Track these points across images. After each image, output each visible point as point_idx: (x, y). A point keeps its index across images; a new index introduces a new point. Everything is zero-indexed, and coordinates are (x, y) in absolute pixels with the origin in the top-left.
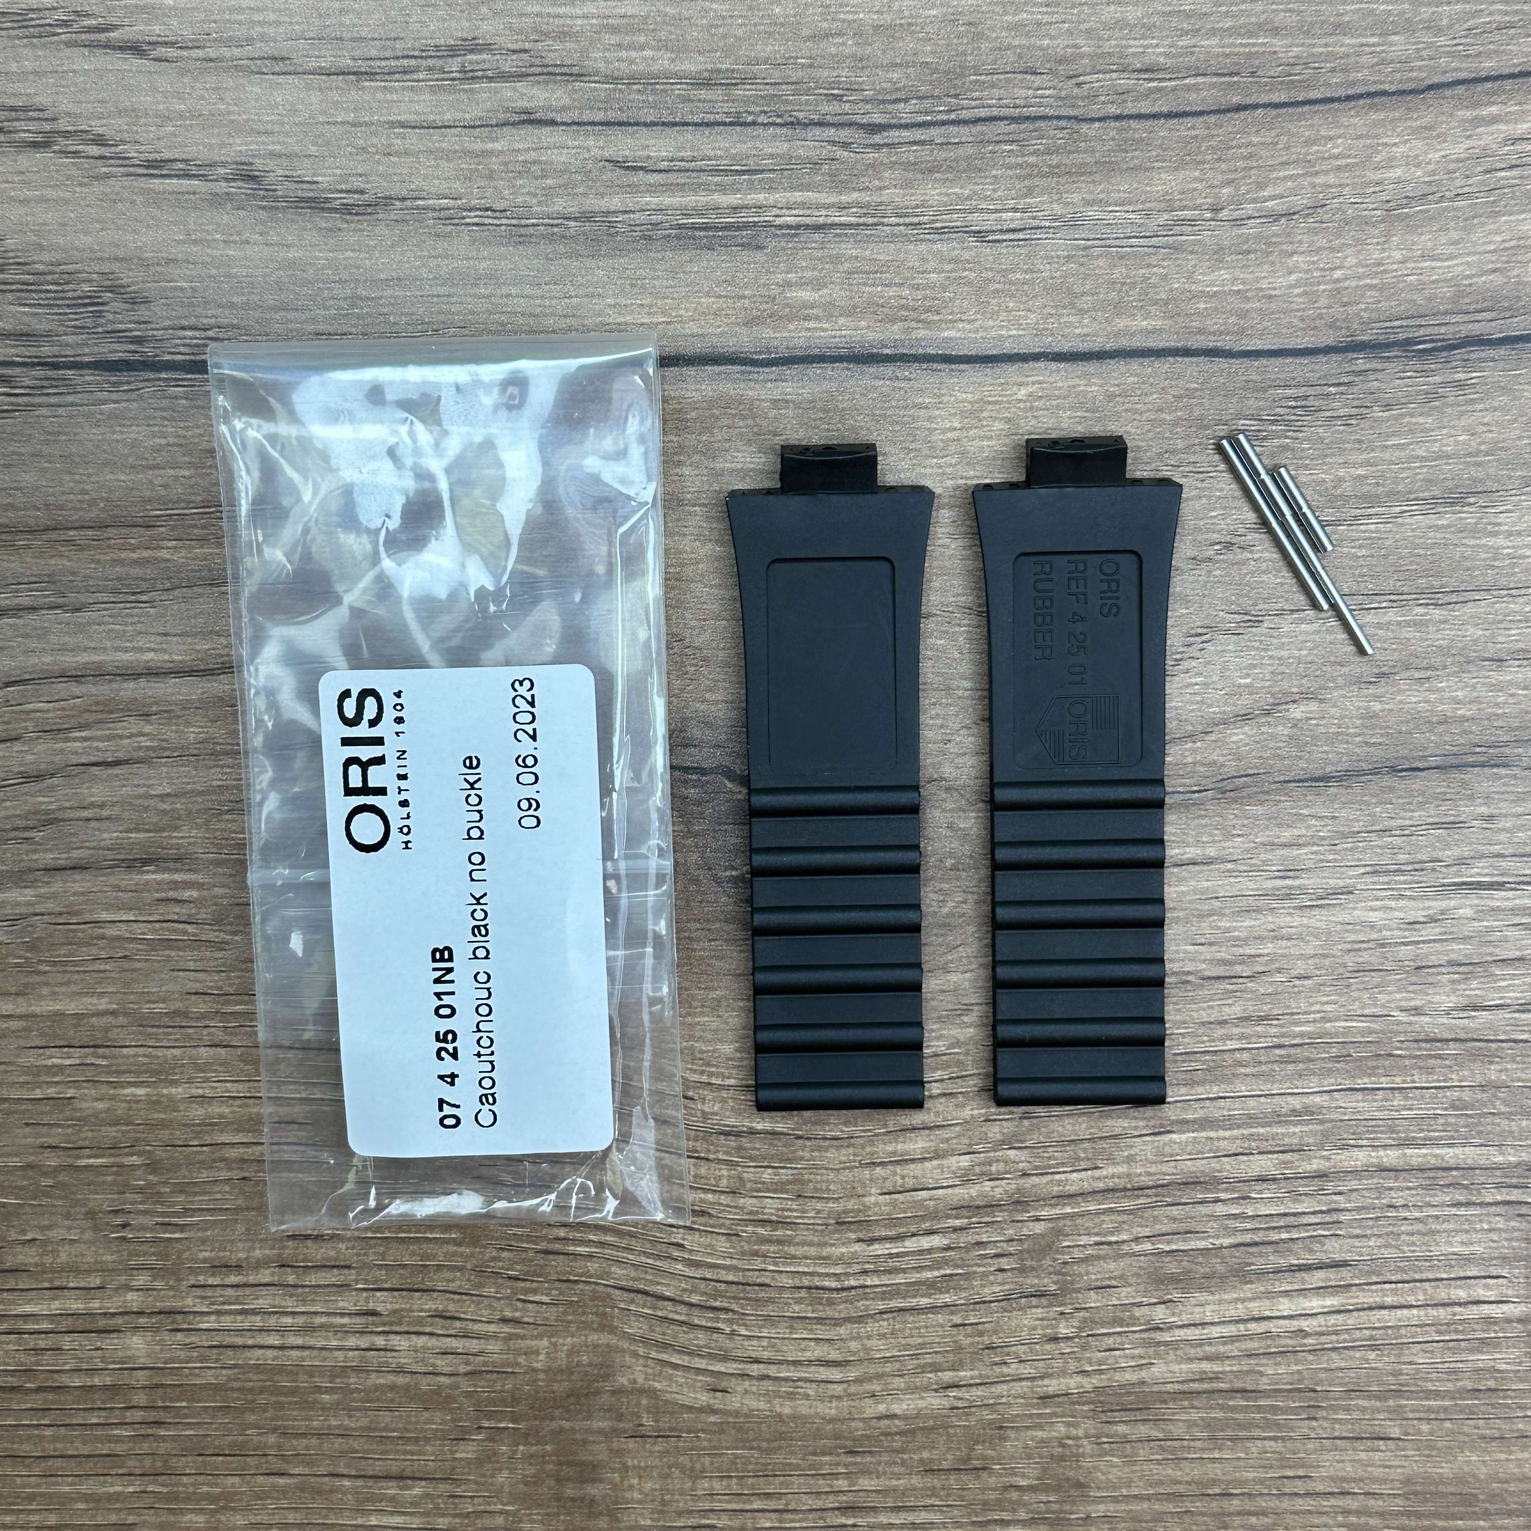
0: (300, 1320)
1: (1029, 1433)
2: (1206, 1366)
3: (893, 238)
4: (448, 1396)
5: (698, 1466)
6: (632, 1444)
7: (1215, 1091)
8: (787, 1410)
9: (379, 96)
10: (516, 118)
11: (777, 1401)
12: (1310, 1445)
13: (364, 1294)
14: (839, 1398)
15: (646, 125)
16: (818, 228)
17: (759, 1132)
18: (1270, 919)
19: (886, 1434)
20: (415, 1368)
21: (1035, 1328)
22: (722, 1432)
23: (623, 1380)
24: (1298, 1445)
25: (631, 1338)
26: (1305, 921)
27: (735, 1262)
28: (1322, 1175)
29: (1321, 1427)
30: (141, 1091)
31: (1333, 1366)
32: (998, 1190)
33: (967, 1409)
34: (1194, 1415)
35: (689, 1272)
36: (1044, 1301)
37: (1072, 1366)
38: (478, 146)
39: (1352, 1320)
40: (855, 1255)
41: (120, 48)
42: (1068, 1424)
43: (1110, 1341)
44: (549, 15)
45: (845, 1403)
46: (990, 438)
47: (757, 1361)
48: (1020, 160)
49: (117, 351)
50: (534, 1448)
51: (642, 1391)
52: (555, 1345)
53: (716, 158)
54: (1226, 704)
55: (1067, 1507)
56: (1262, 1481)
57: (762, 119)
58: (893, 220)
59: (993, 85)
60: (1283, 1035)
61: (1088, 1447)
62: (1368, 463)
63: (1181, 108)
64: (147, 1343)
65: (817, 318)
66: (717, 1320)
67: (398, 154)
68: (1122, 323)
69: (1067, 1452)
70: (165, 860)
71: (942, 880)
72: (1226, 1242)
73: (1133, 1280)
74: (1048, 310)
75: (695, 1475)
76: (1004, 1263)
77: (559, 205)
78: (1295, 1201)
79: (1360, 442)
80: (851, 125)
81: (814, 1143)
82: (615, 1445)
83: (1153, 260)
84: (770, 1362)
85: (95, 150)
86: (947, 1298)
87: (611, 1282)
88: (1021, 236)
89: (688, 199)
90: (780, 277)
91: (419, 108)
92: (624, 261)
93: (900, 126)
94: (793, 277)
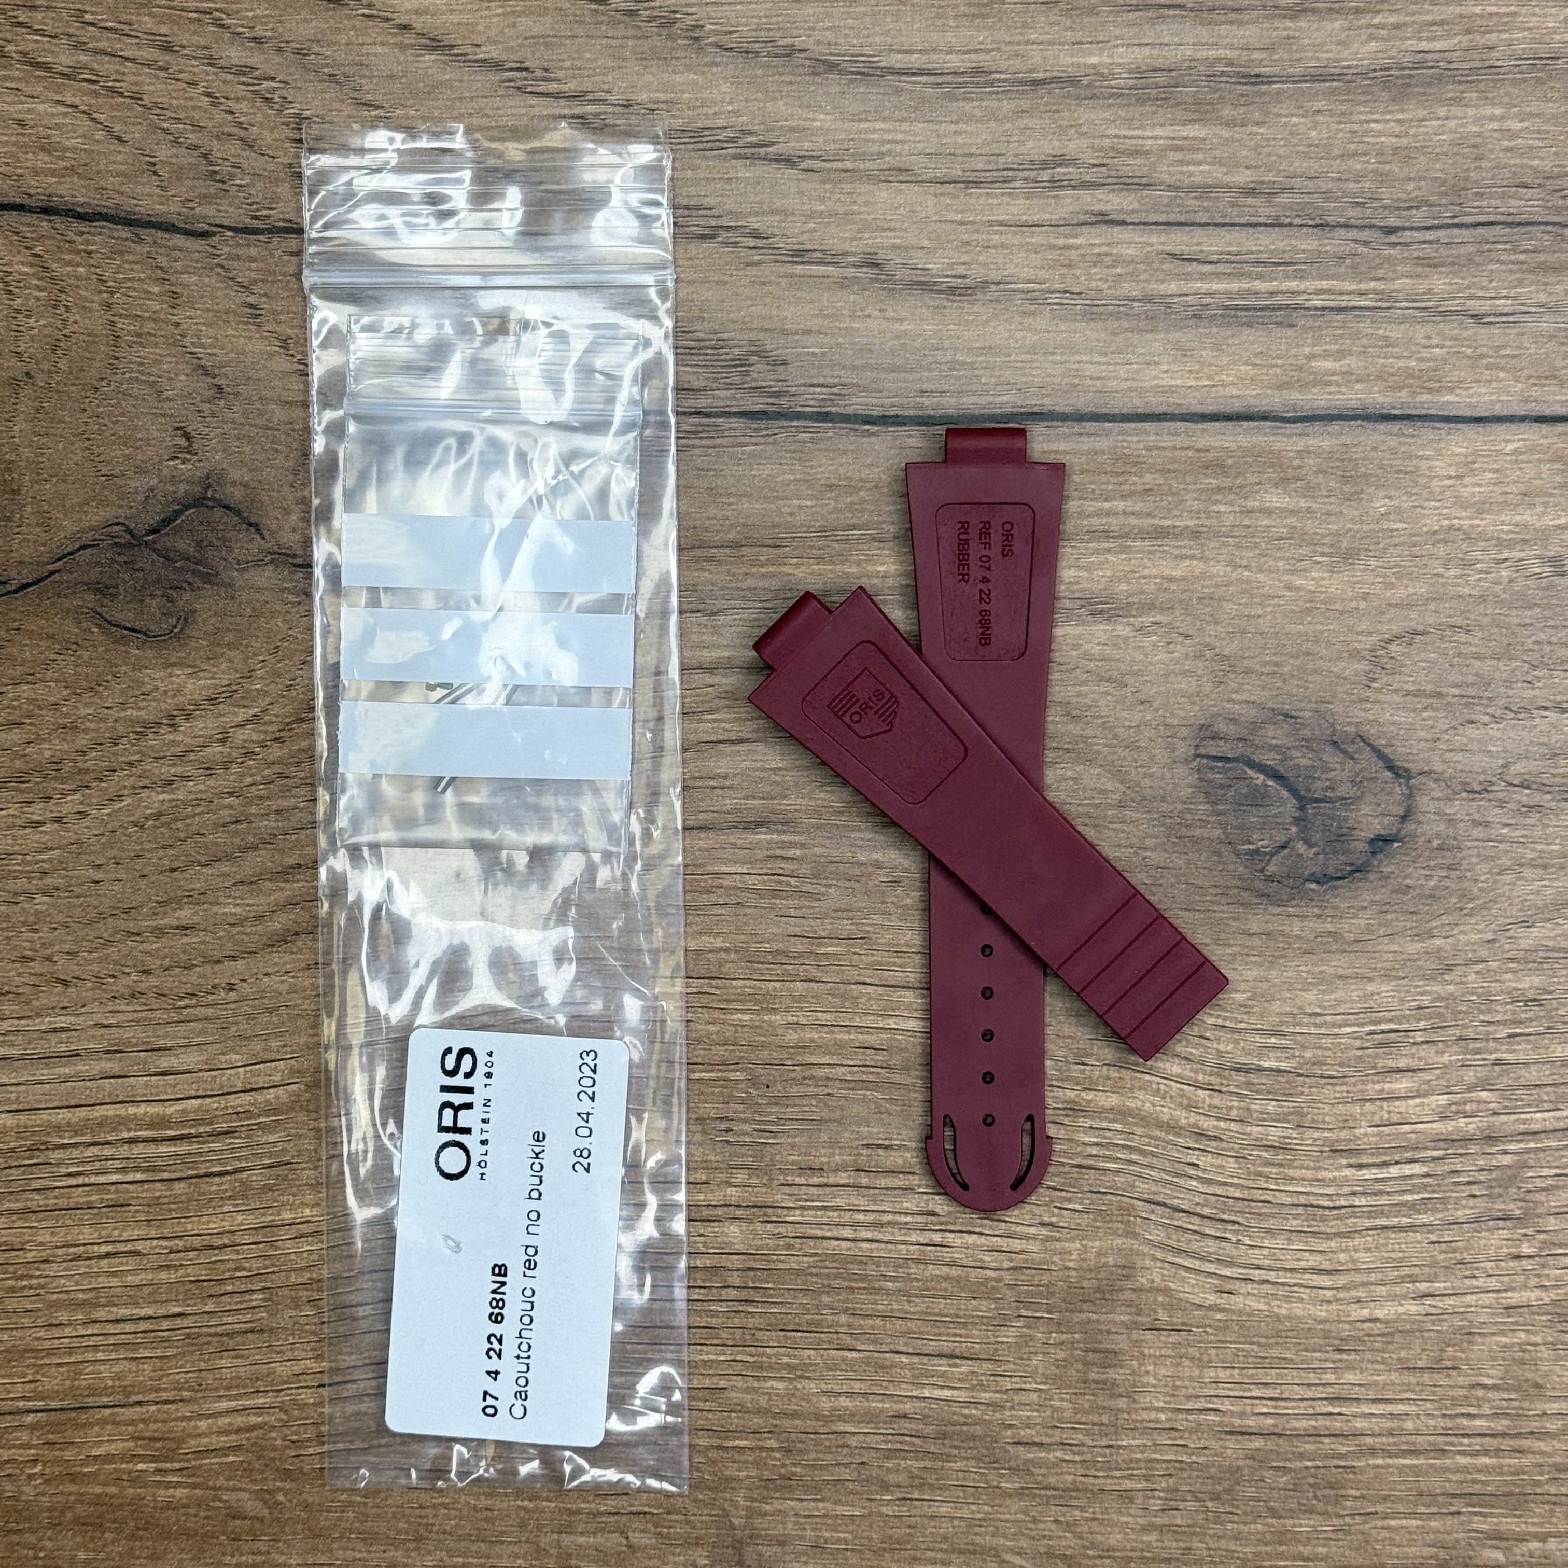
0: (871, 1217)
1: (1495, 1338)
3: (1403, 320)
4: (993, 1288)
6: (1149, 1336)
8: (1284, 1312)
9: (982, 200)
10: (1094, 219)
11: (1276, 1303)
13: (925, 1197)
14: (1329, 1302)
15: (1200, 225)
16: (1341, 310)
17: (1266, 1069)
19: (1369, 1335)
20: (965, 1262)
21: (1501, 1247)
22: (1227, 1328)
23: (1143, 1280)
25: (1150, 1243)
27: (1241, 1181)
30: (746, 1017)
32: (1470, 1126)
33: (1440, 1316)
35: (1200, 1187)
36: (1509, 1224)
37: (1533, 1281)
38: (1061, 242)
40: (1346, 1180)
41: (776, 160)
42: (1527, 1331)
44: (1125, 137)
45: (1334, 1306)
46: (1480, 485)
47: (1259, 1267)
48: (1512, 257)
49: (757, 403)
50: (1064, 1337)
51: (1159, 1290)
52: (1085, 1247)
53: (1258, 252)
55: (1526, 1405)
57: (1297, 221)
58: (1404, 304)
59: (1491, 197)
61: (1545, 1353)
64: (742, 1232)
65: (1338, 384)
66: (1226, 1230)
67: (994, 247)
69: (1527, 1356)
70: (775, 823)
71: (1430, 858)
74: (1532, 381)
75: (1203, 1364)
76: (1475, 1190)
77: (1127, 288)
80: (1371, 227)
81: (1313, 1080)
82: (1135, 1336)
84: (1270, 1269)
85: (752, 243)
86: (1425, 1219)
87: (1136, 1195)
88: (1511, 319)
89: (1235, 286)
90: (1307, 350)
91: (1015, 210)
92: (1177, 335)
93: (1412, 229)
94: (1318, 350)
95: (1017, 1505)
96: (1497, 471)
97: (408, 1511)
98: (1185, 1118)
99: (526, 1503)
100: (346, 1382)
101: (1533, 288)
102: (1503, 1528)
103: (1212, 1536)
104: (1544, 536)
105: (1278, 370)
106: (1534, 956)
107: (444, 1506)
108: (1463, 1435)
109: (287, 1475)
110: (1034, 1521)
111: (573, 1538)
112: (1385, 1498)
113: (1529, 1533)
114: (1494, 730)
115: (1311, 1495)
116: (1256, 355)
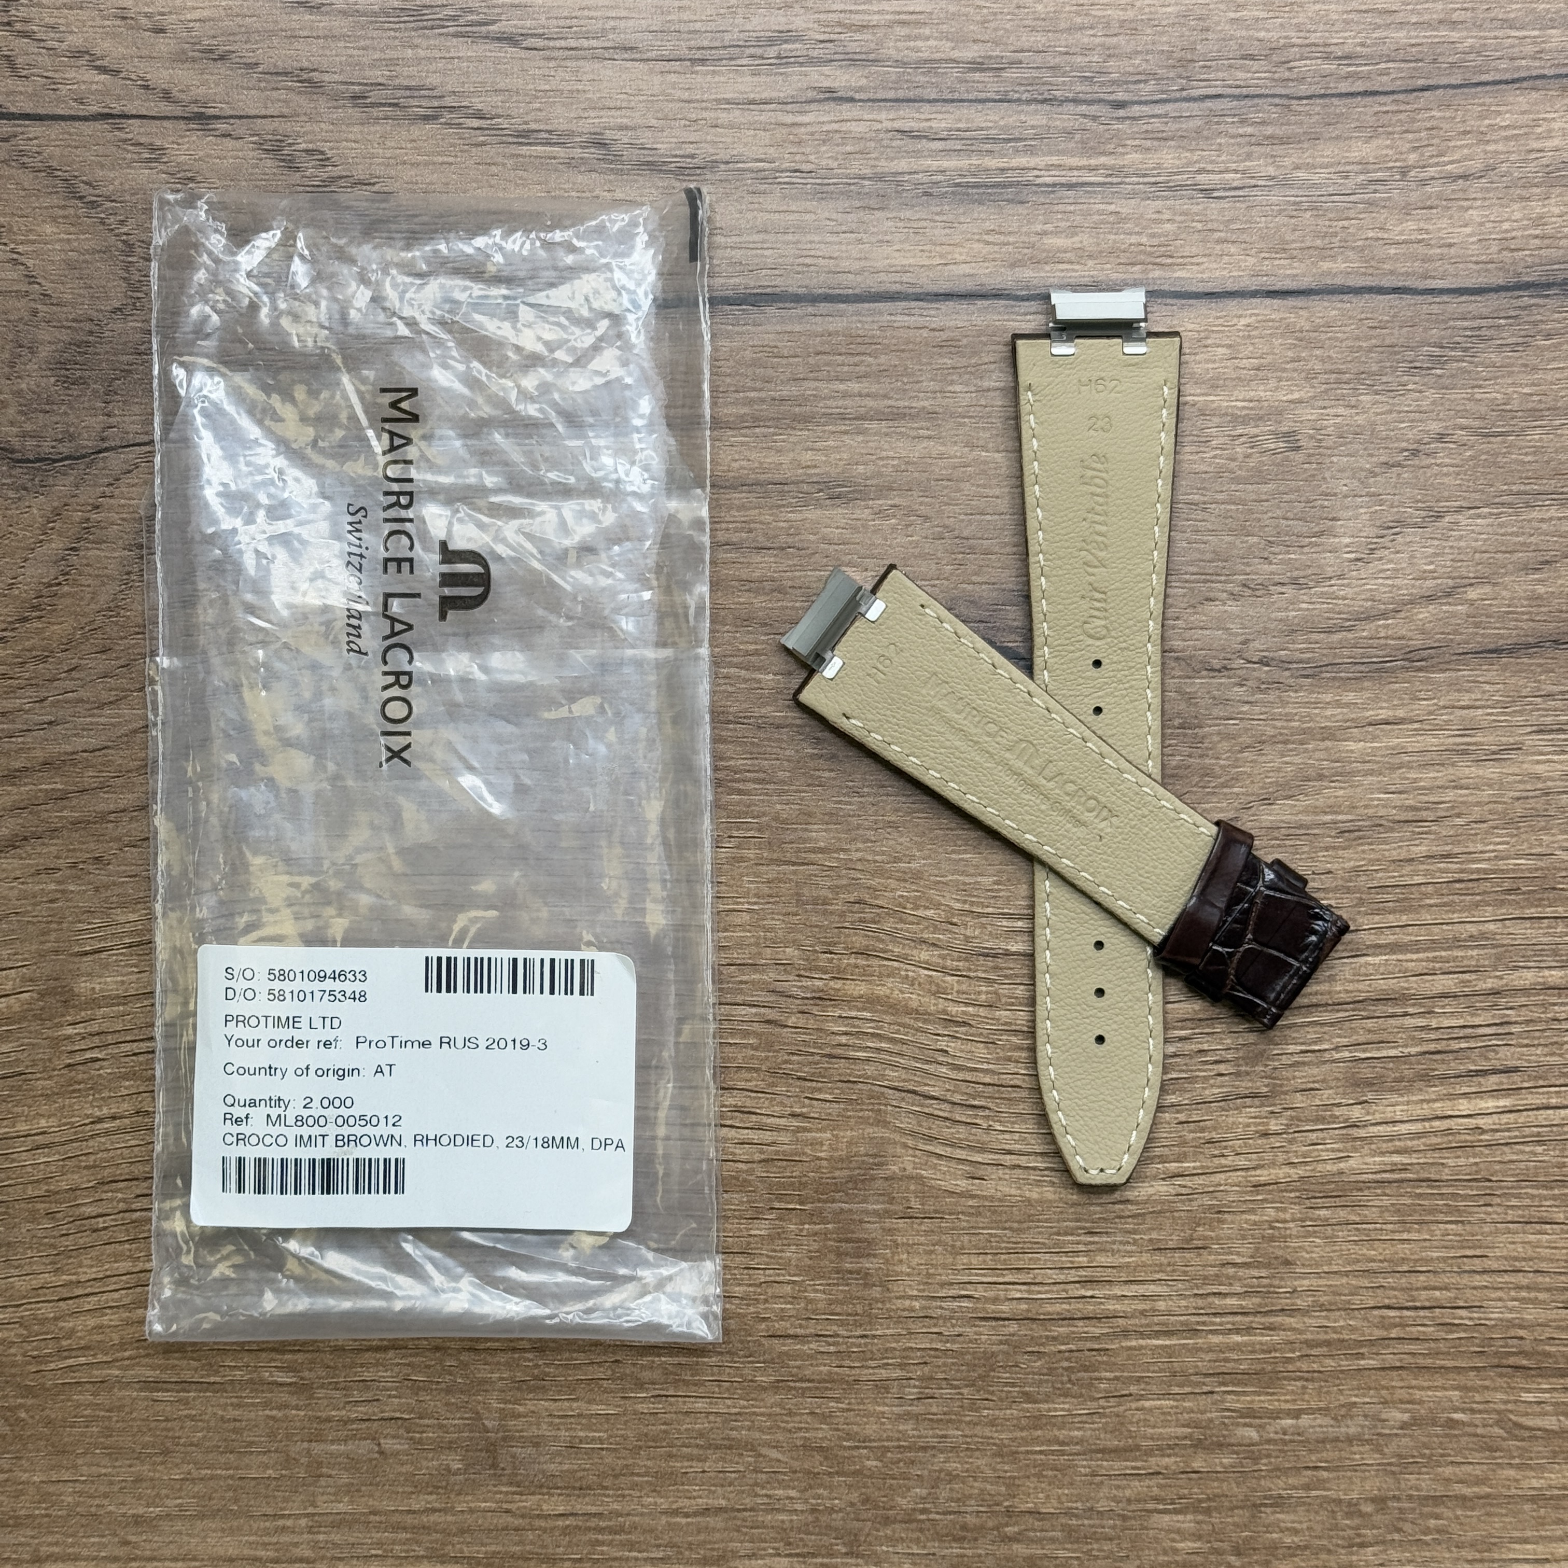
1: (1244, 1216)
2: (1396, 1158)
3: (1133, 195)
4: (745, 1180)
5: (958, 1244)
6: (901, 1224)
7: (1404, 919)
8: (1035, 1196)
9: (709, 78)
10: (822, 96)
11: (1027, 1188)
12: (1486, 1229)
15: (929, 101)
16: (1071, 186)
18: (1451, 770)
19: (1121, 1217)
21: (1248, 1125)
22: (979, 1214)
23: (895, 1168)
24: (1476, 1228)
25: (902, 1131)
26: (1481, 772)
27: (991, 1066)
28: (1496, 993)
29: (1495, 1212)
31: (1507, 1159)
33: (1190, 1195)
34: (1386, 1201)
35: (953, 1075)
36: (1257, 1101)
37: (1281, 1157)
38: (789, 119)
39: (1522, 1118)
41: (498, 39)
42: (1276, 1208)
43: (1313, 1136)
44: (851, 12)
47: (1010, 1152)
48: (1241, 131)
50: (818, 1227)
51: (910, 1178)
52: (836, 1136)
53: (988, 128)
54: (1413, 586)
55: (1276, 1282)
56: (1444, 1259)
57: (1024, 97)
58: (1136, 179)
59: (1218, 70)
60: (1462, 871)
61: (1294, 1229)
62: (1533, 385)
63: (1375, 88)
66: (976, 1116)
67: (722, 127)
68: (1326, 265)
69: (1276, 1233)
72: (1414, 1050)
73: (1333, 1084)
74: (1262, 255)
75: (956, 1252)
76: (1222, 1068)
77: (858, 167)
78: (1473, 1015)
79: (1526, 366)
80: (1100, 101)
82: (887, 1225)
83: (1352, 213)
84: (1021, 1154)
85: (476, 123)
86: (1173, 1099)
87: (886, 1083)
88: (1241, 193)
89: (963, 163)
90: (1039, 228)
91: (741, 88)
92: (908, 214)
93: (1140, 103)
94: (1049, 227)
95: (772, 1399)
96: (1229, 346)
97: (153, 1425)
98: (933, 1004)
99: (274, 1413)
100: (87, 1295)
101: (1261, 162)
102: (1256, 1406)
103: (969, 1423)
104: (1277, 413)
105: (1010, 248)
106: (1276, 834)
107: (192, 1418)
108: (1215, 1314)
109: (28, 1391)
110: (790, 1414)
111: (322, 1446)
112: (1139, 1380)
113: (1281, 1411)
114: (1232, 608)
115: (1065, 1379)
116: (988, 232)
